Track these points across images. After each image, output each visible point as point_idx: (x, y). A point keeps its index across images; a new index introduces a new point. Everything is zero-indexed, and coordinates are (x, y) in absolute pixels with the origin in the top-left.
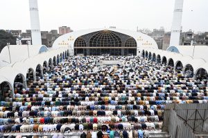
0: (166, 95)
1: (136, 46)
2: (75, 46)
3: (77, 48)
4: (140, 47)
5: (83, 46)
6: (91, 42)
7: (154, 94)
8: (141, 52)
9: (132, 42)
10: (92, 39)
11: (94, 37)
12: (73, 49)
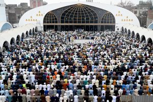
0: (137, 78)
1: (114, 22)
2: (44, 22)
3: (46, 24)
4: (119, 24)
5: (53, 22)
6: (62, 18)
7: (123, 77)
8: (120, 30)
9: (109, 17)
10: (64, 14)
11: (66, 11)
12: (42, 25)
